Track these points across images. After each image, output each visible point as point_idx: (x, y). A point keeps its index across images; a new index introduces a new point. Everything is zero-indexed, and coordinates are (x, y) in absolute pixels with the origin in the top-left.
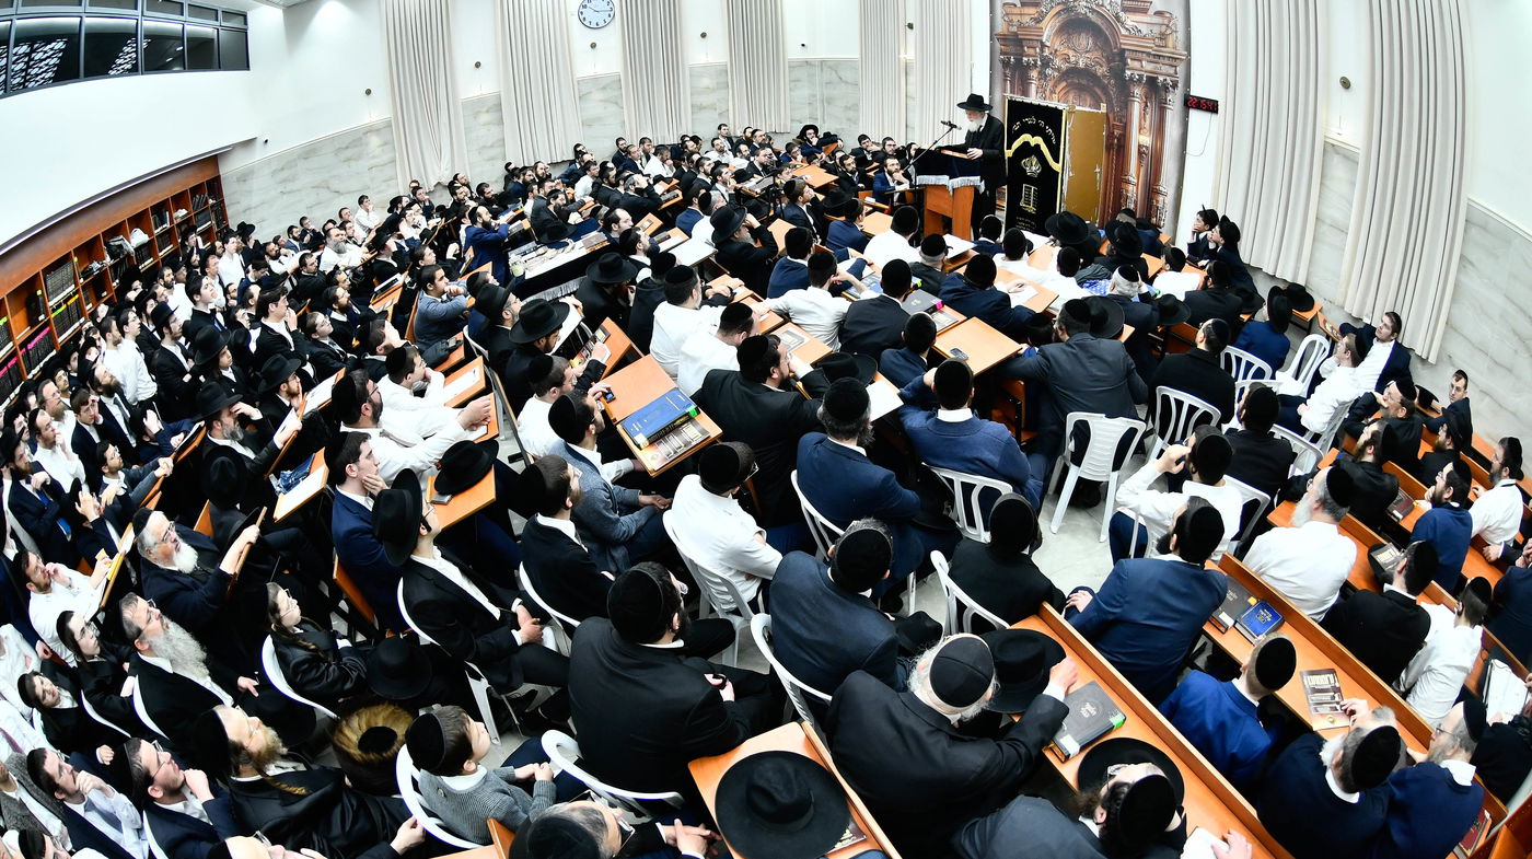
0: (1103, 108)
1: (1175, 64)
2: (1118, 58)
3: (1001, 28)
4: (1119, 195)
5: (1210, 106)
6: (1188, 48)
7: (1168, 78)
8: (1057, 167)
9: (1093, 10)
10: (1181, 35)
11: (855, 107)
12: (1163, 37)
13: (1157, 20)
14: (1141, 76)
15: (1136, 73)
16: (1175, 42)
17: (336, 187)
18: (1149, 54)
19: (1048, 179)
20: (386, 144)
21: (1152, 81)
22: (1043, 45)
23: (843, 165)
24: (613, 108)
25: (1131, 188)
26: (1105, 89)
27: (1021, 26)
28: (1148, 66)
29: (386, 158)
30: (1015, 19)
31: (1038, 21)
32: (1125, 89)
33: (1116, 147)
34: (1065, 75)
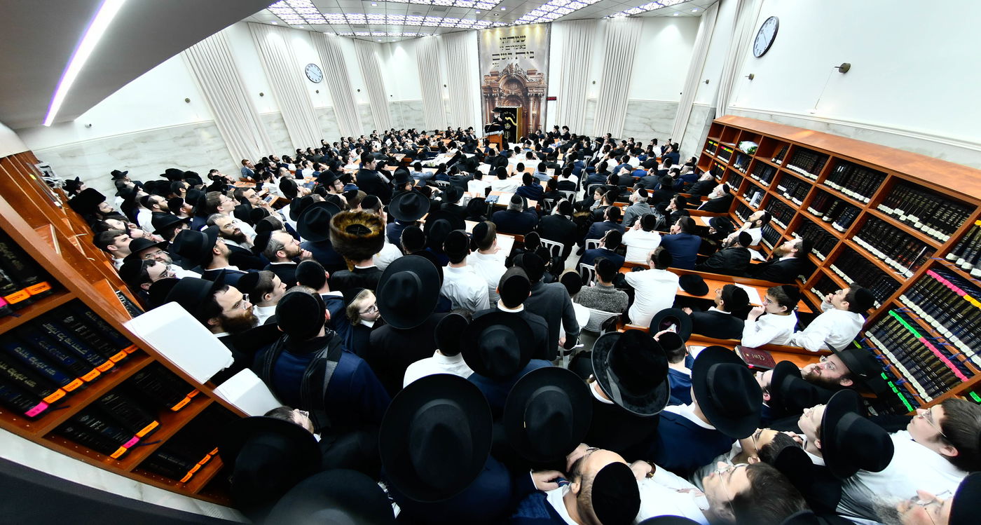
0: (521, 106)
1: (543, 88)
2: (525, 90)
3: (484, 84)
4: (528, 129)
5: (554, 99)
6: (548, 83)
7: (541, 93)
8: (516, 124)
9: (517, 75)
10: (546, 80)
13: (539, 76)
14: (532, 94)
16: (544, 82)
18: (535, 87)
19: (513, 128)
20: (217, 136)
21: (536, 95)
22: (500, 89)
24: (333, 124)
25: (531, 126)
26: (522, 101)
27: (491, 83)
28: (535, 91)
29: (218, 146)
30: (489, 81)
31: (498, 81)
32: (527, 99)
33: (526, 116)
34: (508, 98)
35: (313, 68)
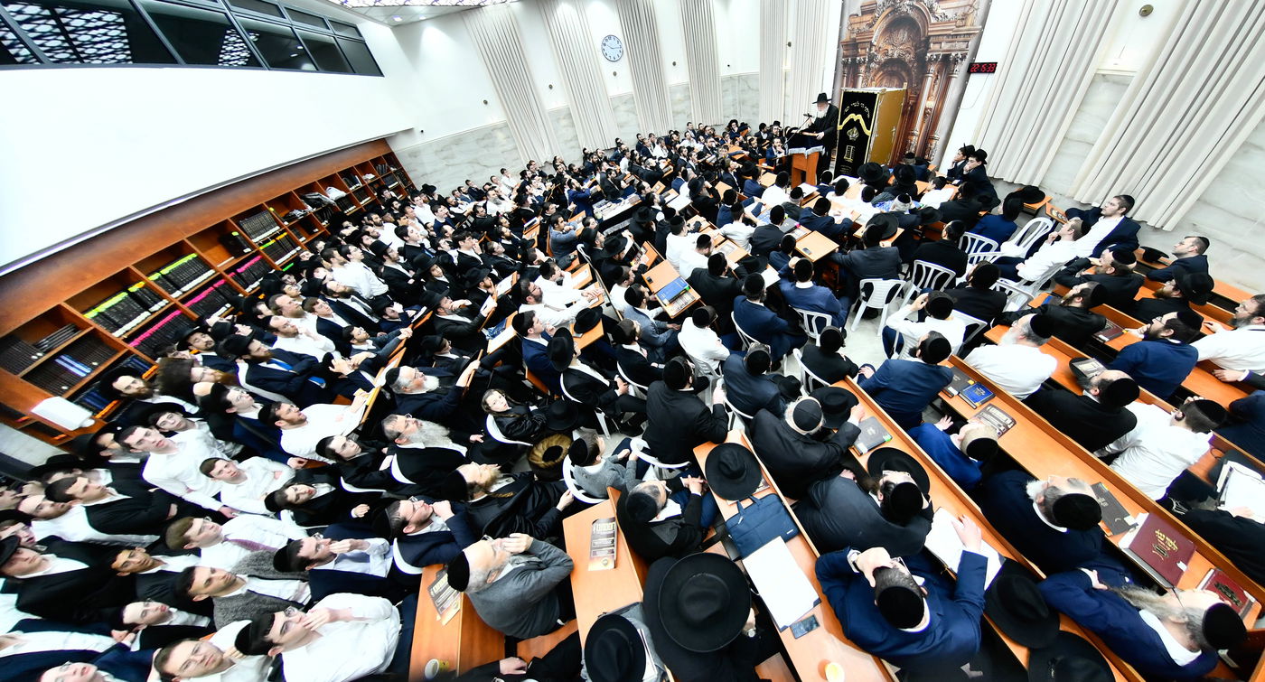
0: (905, 86)
1: (969, 39)
2: (922, 44)
3: (845, 38)
4: (906, 143)
5: (989, 68)
6: (984, 23)
7: (959, 52)
8: (868, 132)
9: (913, 7)
10: (980, 13)
11: (756, 106)
13: (963, 3)
14: (938, 56)
15: (935, 53)
16: (974, 21)
17: (485, 163)
18: (948, 36)
19: (863, 139)
20: (509, 137)
21: (946, 58)
22: (872, 45)
23: (751, 144)
24: (632, 116)
25: (914, 138)
26: (909, 73)
27: (859, 32)
28: (946, 46)
29: (510, 146)
30: (856, 27)
31: (871, 25)
32: (923, 65)
33: (909, 112)
34: (883, 66)
35: (612, 42)
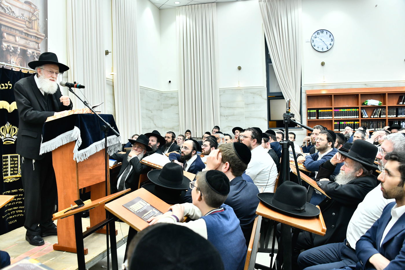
1: (38, 41)
6: (46, 32)
7: (35, 51)
12: (30, 21)
15: (11, 45)
18: (21, 32)
28: (22, 42)
